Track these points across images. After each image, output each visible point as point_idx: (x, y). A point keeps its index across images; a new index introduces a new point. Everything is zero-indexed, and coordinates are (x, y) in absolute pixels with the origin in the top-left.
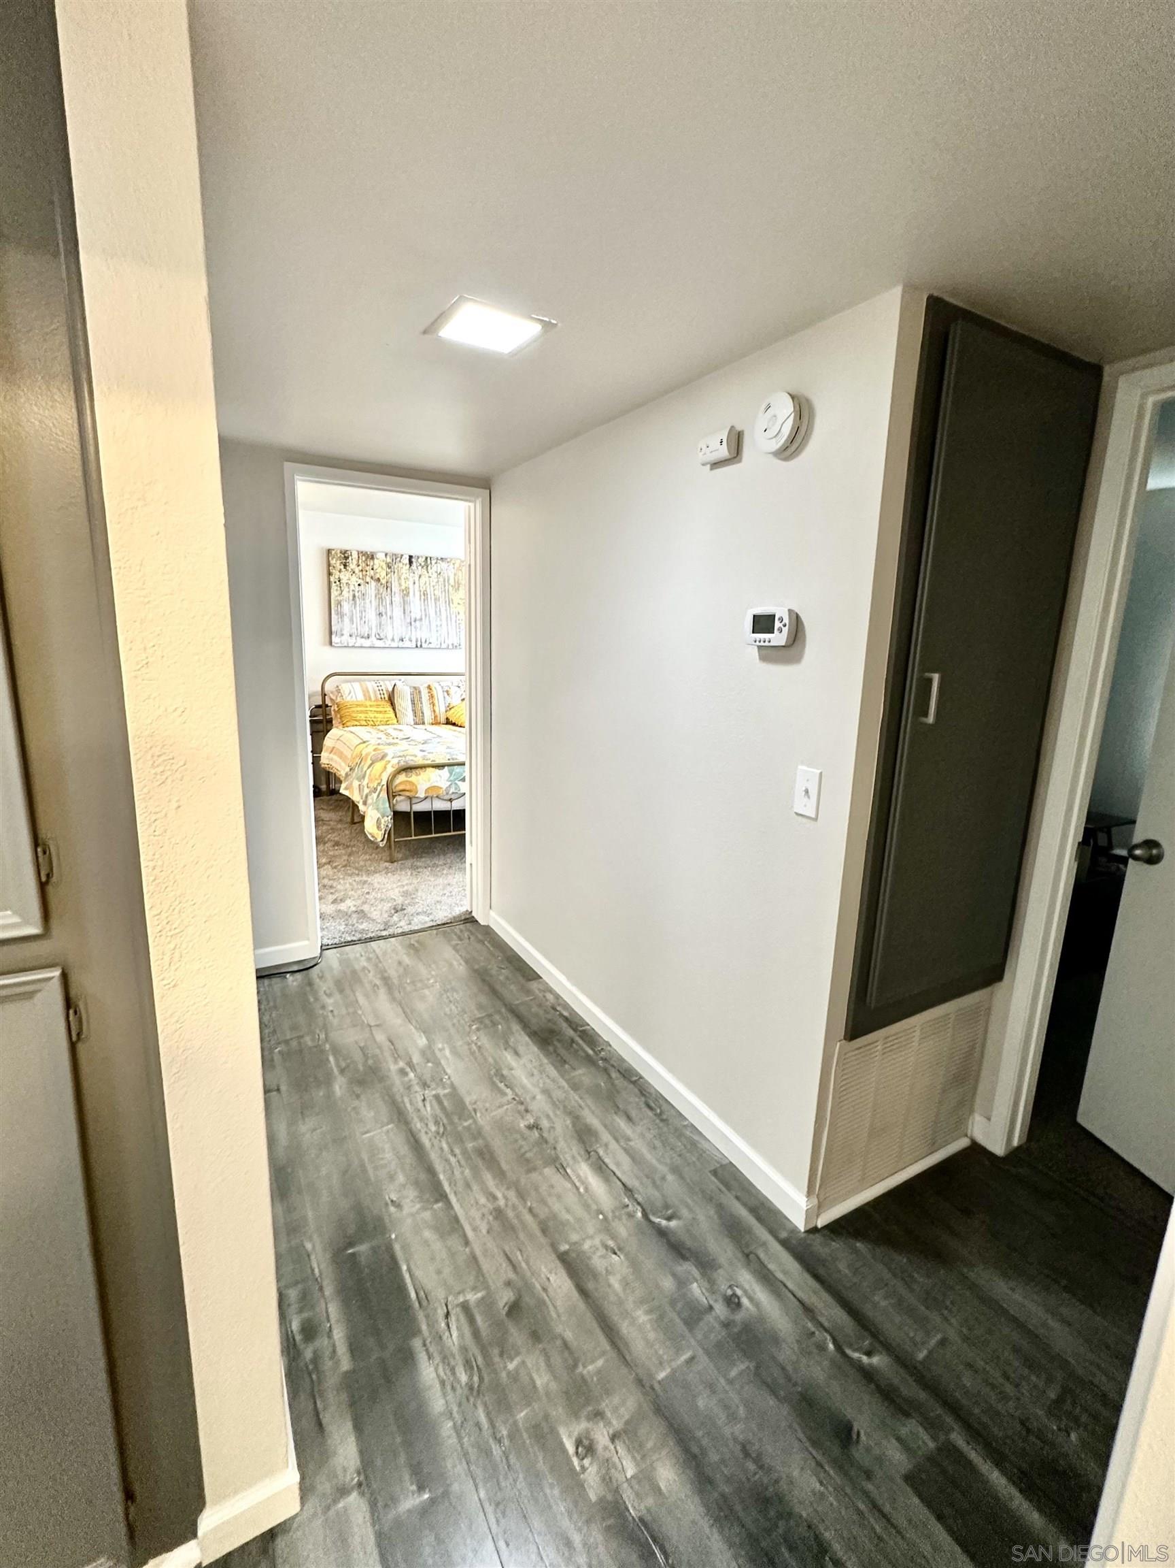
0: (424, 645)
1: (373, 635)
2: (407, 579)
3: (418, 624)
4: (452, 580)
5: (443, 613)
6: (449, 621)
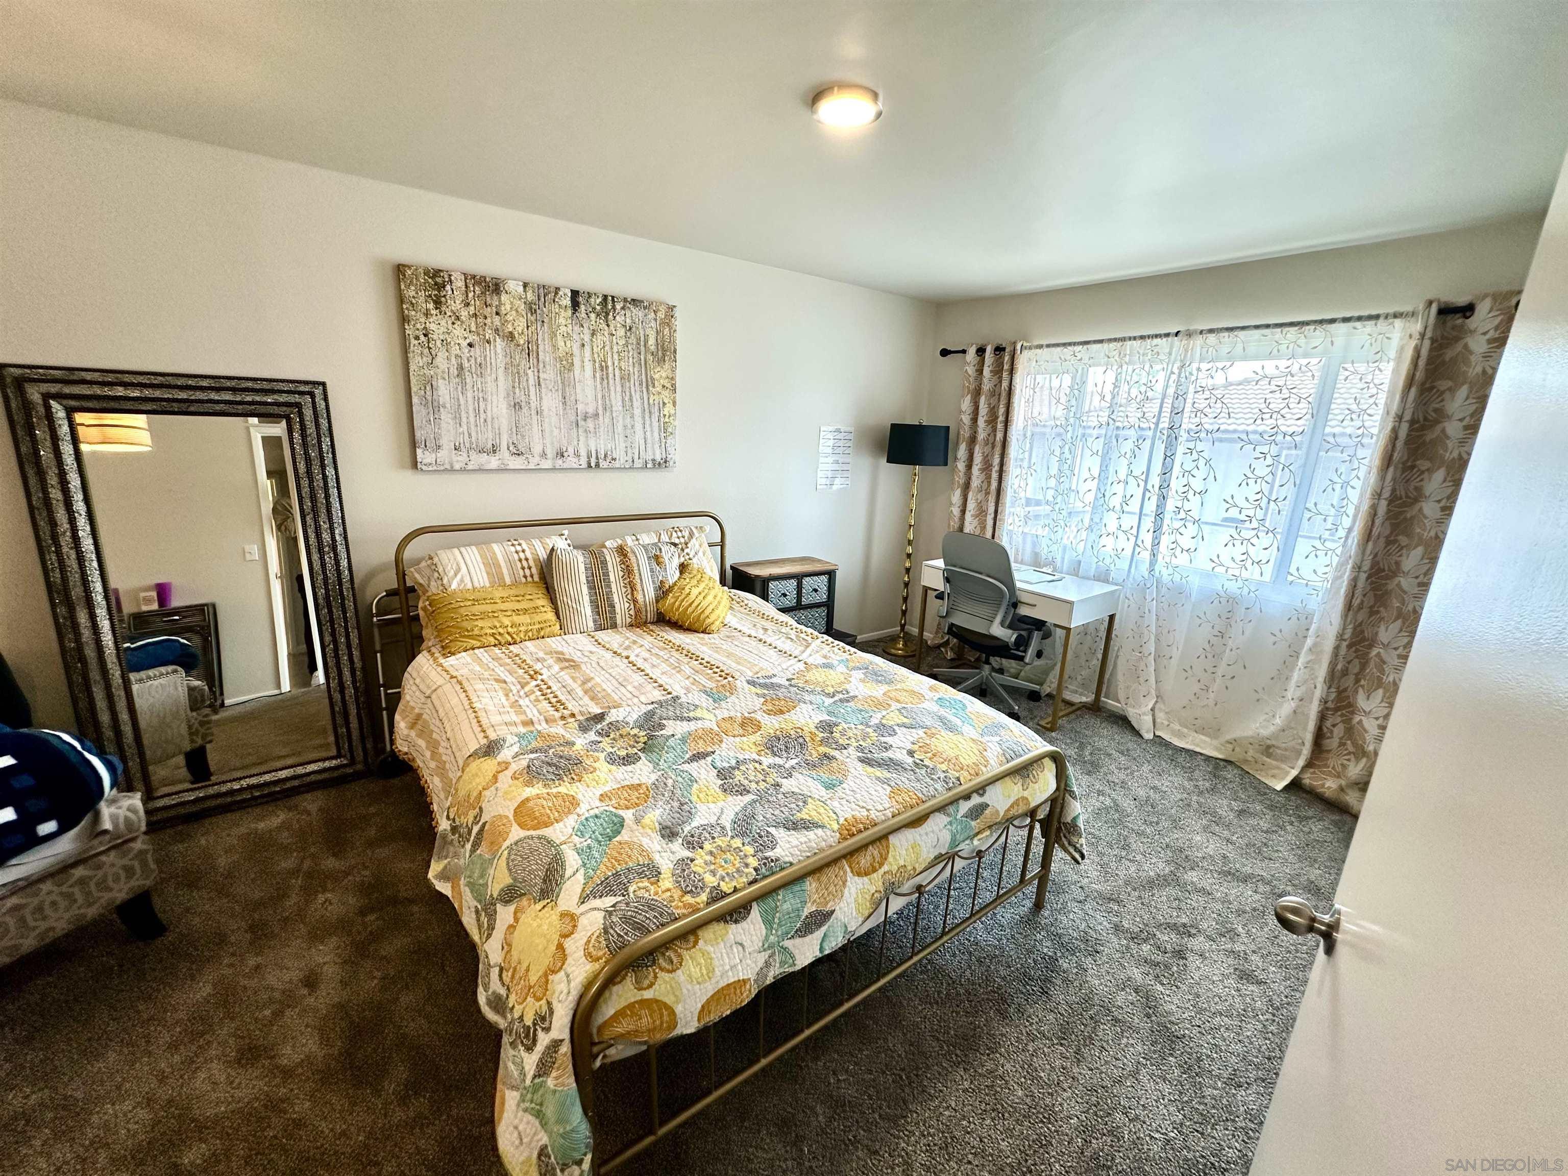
1: (504, 447)
2: (567, 336)
3: (590, 424)
4: (652, 341)
5: (637, 403)
6: (647, 418)
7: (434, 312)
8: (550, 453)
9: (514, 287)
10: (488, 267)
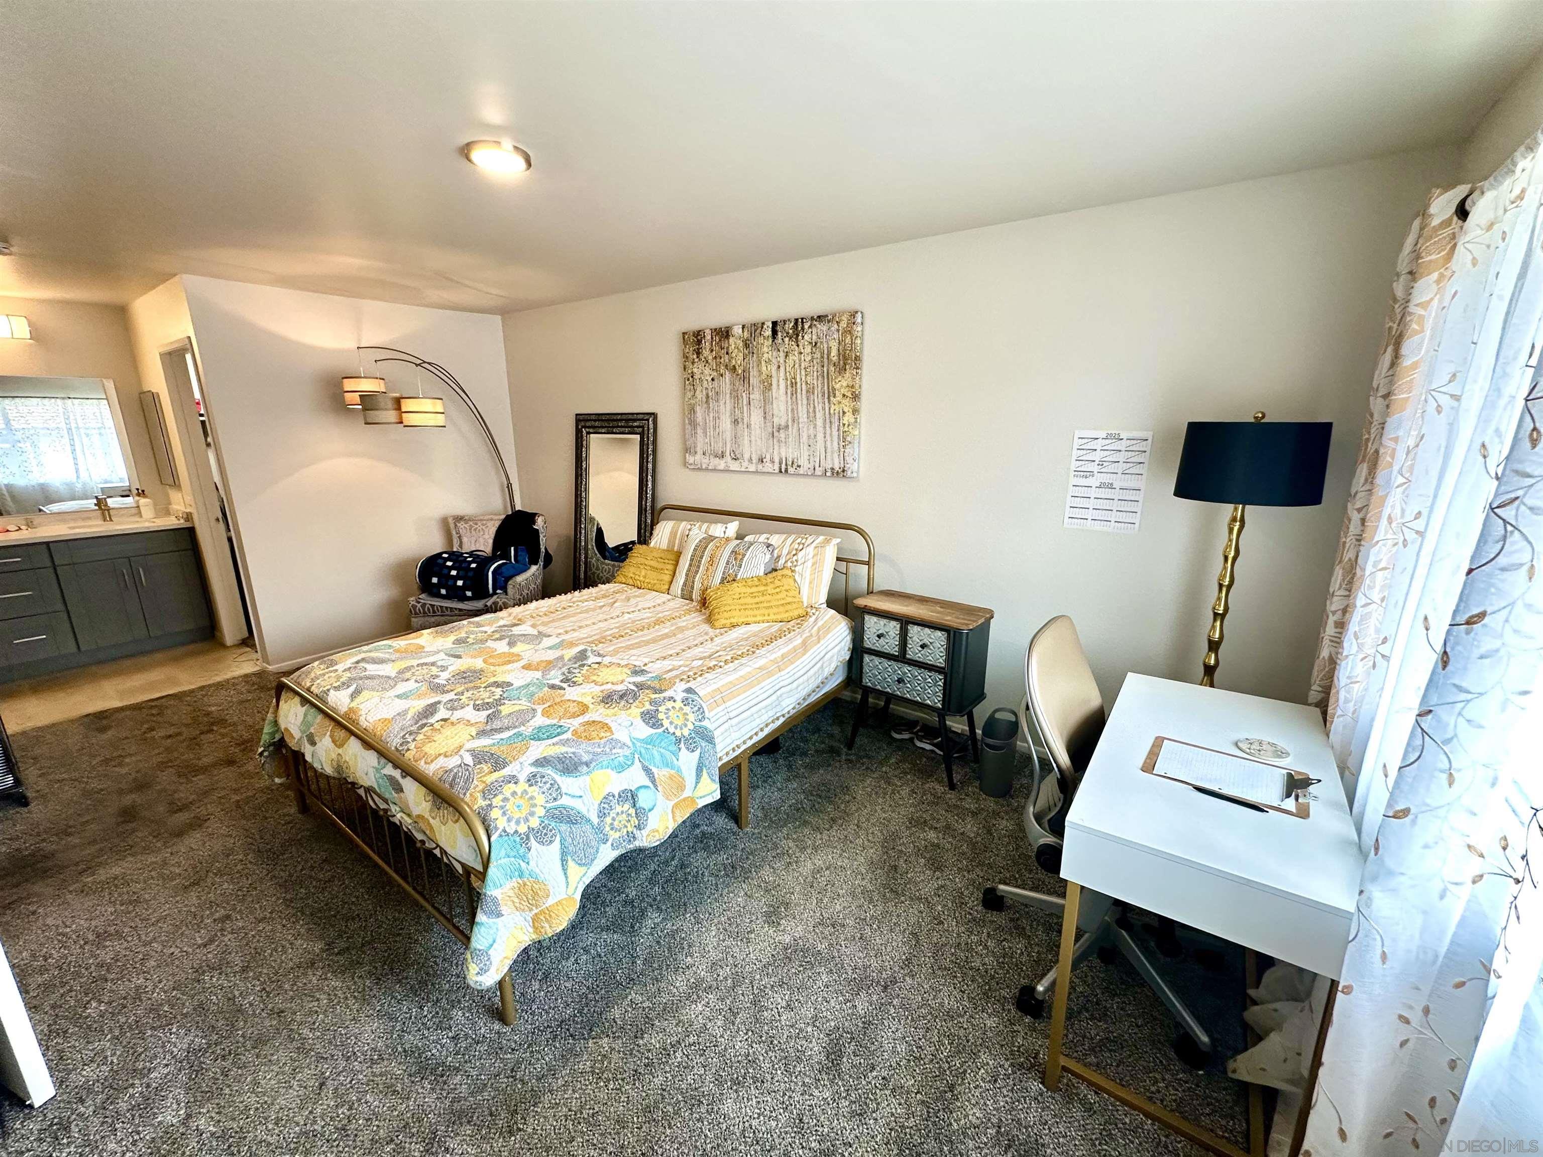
0: (791, 470)
2: (768, 362)
3: (782, 435)
6: (828, 428)
9: (737, 330)
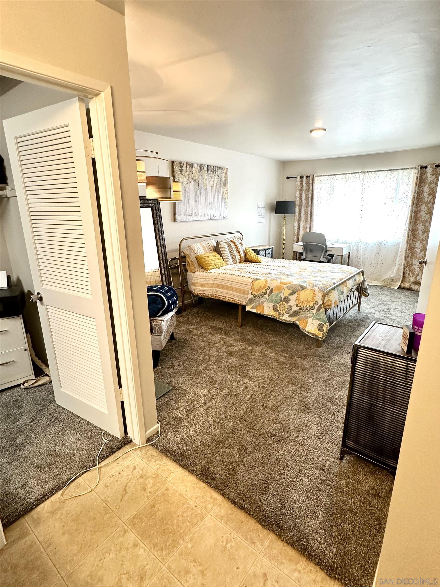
1: (193, 214)
3: (211, 206)
4: (223, 179)
5: (220, 199)
7: (180, 174)
8: (203, 215)
9: (196, 165)
10: (190, 160)
